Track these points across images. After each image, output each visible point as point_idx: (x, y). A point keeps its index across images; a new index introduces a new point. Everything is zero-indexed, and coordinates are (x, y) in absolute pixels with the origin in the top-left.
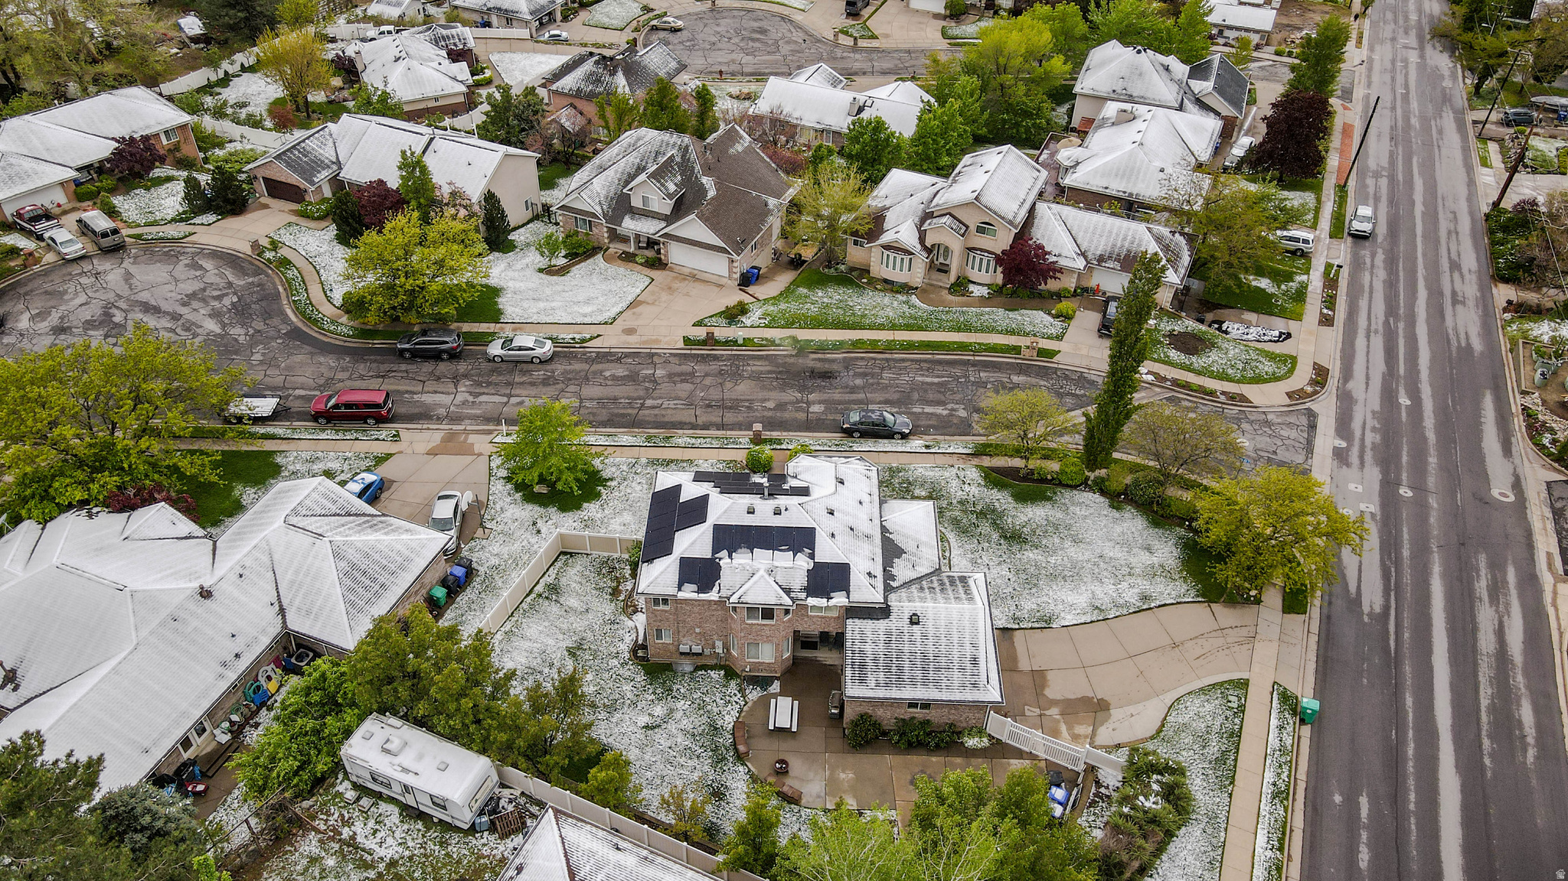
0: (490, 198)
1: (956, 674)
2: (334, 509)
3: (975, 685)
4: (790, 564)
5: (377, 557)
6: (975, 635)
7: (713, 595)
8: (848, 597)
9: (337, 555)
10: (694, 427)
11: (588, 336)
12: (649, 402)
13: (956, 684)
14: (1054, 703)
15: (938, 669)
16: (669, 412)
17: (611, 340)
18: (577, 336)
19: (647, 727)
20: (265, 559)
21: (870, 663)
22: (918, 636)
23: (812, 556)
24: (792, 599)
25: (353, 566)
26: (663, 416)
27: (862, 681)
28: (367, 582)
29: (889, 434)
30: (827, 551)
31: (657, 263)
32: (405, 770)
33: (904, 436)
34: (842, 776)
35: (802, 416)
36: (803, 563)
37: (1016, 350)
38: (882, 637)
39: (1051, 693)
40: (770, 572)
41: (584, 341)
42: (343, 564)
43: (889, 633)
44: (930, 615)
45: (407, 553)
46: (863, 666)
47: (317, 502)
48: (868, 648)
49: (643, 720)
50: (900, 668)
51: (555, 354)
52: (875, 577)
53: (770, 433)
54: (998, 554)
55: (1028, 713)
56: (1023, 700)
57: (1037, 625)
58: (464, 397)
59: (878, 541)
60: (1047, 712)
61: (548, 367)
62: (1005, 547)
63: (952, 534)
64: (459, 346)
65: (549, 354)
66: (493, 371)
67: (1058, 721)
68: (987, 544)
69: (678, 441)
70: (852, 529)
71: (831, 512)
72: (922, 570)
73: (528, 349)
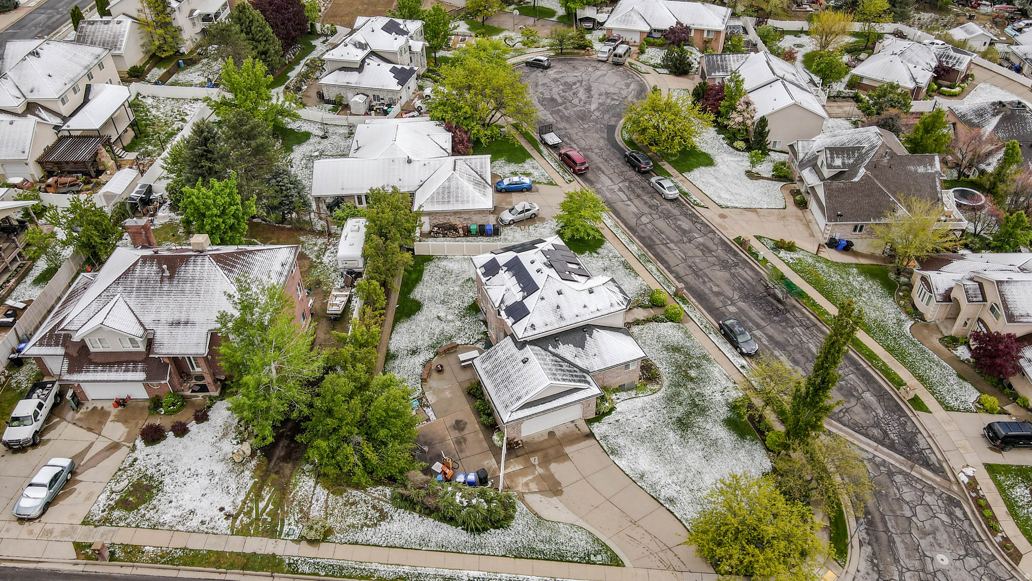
0: (763, 121)
1: (507, 396)
2: (478, 170)
3: (507, 406)
4: (515, 293)
5: (460, 191)
6: (531, 390)
7: (484, 280)
8: (513, 324)
9: (449, 179)
10: (668, 268)
11: (702, 204)
12: (672, 245)
13: (503, 399)
14: (548, 469)
15: (506, 386)
16: (671, 255)
17: (710, 215)
18: (698, 201)
19: (439, 317)
20: (438, 166)
21: (493, 359)
22: (517, 368)
23: (524, 298)
24: (500, 305)
25: (449, 187)
26: (666, 254)
27: (483, 362)
28: (446, 196)
29: (735, 345)
30: (531, 302)
31: (802, 205)
32: (346, 237)
33: (742, 354)
34: (447, 393)
35: (718, 304)
36: (518, 297)
37: (900, 383)
38: (509, 355)
39: (554, 467)
40: (508, 290)
41: (698, 205)
42: (447, 184)
43: (512, 356)
44: (531, 365)
45: (470, 199)
46: (490, 357)
47: (476, 163)
48: (500, 353)
49: (442, 314)
50: (498, 371)
51: (676, 199)
52: (534, 329)
53: (690, 297)
54: (660, 418)
55: (532, 459)
56: (540, 454)
57: (605, 448)
58: (616, 188)
59: (564, 324)
60: (537, 468)
61: (664, 202)
62: (670, 421)
63: (662, 394)
64: (645, 168)
65: (670, 197)
66: (643, 187)
67: (534, 474)
68: (665, 412)
69: (650, 266)
70: (558, 307)
71: (560, 293)
72: (578, 362)
73: (663, 187)
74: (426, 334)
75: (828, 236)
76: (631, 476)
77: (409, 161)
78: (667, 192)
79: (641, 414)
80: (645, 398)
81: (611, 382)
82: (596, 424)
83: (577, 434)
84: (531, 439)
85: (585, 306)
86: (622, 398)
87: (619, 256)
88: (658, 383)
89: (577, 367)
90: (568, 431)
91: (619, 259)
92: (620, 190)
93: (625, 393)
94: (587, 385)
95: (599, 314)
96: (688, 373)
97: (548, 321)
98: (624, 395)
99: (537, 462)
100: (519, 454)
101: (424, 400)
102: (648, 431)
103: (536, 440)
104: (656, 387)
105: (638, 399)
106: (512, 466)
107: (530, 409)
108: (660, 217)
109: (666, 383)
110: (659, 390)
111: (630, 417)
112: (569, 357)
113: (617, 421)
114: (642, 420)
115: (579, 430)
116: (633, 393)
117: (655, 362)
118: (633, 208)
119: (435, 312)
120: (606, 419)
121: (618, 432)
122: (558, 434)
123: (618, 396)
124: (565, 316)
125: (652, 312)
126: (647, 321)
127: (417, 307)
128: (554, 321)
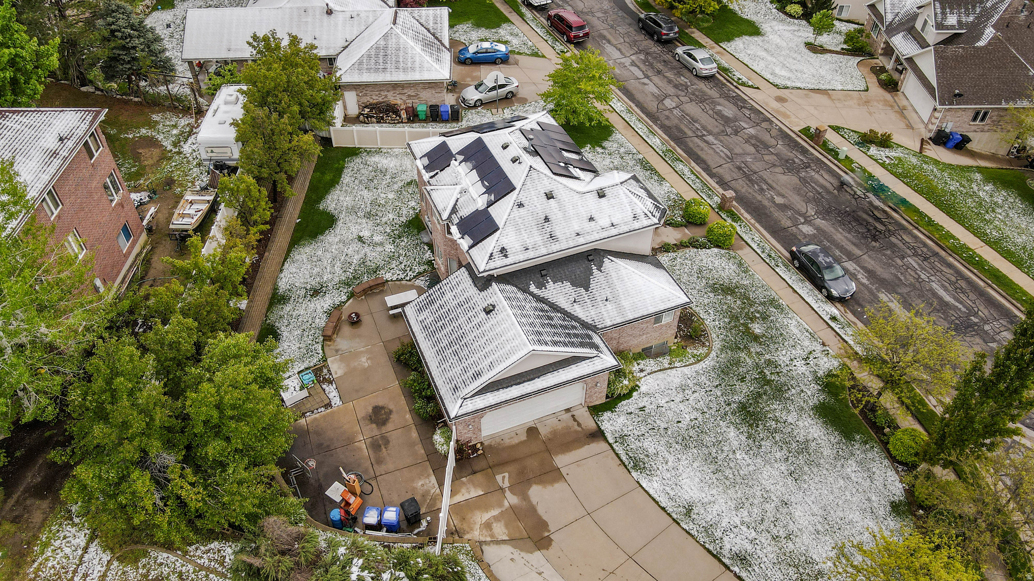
1: (458, 369)
2: (431, 26)
4: (475, 196)
5: (401, 54)
6: (499, 361)
7: (426, 176)
8: (471, 247)
9: (386, 37)
10: (707, 169)
11: (750, 83)
12: (710, 138)
13: (450, 374)
14: (525, 497)
15: (456, 353)
16: (711, 151)
17: (763, 98)
18: (744, 79)
19: (360, 239)
20: (371, 19)
21: (436, 306)
22: (476, 321)
23: (490, 204)
24: (450, 217)
25: (386, 48)
26: (702, 150)
27: (420, 310)
28: (381, 61)
29: (819, 284)
30: (501, 212)
31: (891, 86)
32: (216, 111)
33: (830, 298)
34: (364, 359)
35: (786, 223)
36: (481, 203)
38: (462, 299)
39: (536, 493)
40: (464, 191)
41: (743, 84)
42: (382, 43)
43: (467, 300)
44: (499, 317)
45: (417, 65)
46: (432, 302)
47: (428, 16)
48: (449, 296)
49: (366, 234)
50: (443, 327)
51: (713, 76)
52: (506, 256)
53: (743, 211)
54: (711, 405)
55: (499, 478)
56: (513, 468)
57: (624, 458)
58: (627, 61)
59: (555, 247)
60: (508, 494)
61: (696, 81)
62: (727, 409)
63: (712, 363)
64: (667, 35)
65: (705, 73)
66: (665, 61)
67: (500, 505)
68: (719, 394)
69: (680, 167)
70: (547, 219)
71: (549, 196)
72: (578, 311)
73: (695, 59)
74: (338, 264)
75: (934, 128)
76: (670, 510)
77: (330, 12)
78: (700, 65)
79: (681, 396)
80: (685, 370)
81: (631, 343)
82: (607, 415)
83: (576, 431)
84: (498, 440)
85: (591, 219)
86: (648, 369)
87: (635, 151)
88: (703, 345)
89: (576, 319)
90: (560, 426)
91: (635, 157)
92: (633, 64)
93: (652, 362)
94: (594, 352)
95: (614, 231)
96: (749, 329)
97: (529, 243)
98: (650, 364)
99: (507, 484)
100: (476, 468)
101: (325, 371)
102: (693, 427)
103: (507, 442)
104: (702, 351)
105: (674, 371)
106: (463, 490)
107: (496, 393)
108: (691, 100)
109: (717, 344)
110: (707, 355)
111: (662, 402)
112: (563, 303)
113: (642, 409)
114: (682, 407)
115: (579, 425)
116: (665, 362)
117: (697, 309)
118: (651, 88)
119: (355, 230)
120: (625, 406)
121: (643, 429)
122: (544, 431)
123: (641, 366)
124: (558, 233)
125: (687, 233)
126: (681, 246)
127: (329, 221)
128: (540, 243)
